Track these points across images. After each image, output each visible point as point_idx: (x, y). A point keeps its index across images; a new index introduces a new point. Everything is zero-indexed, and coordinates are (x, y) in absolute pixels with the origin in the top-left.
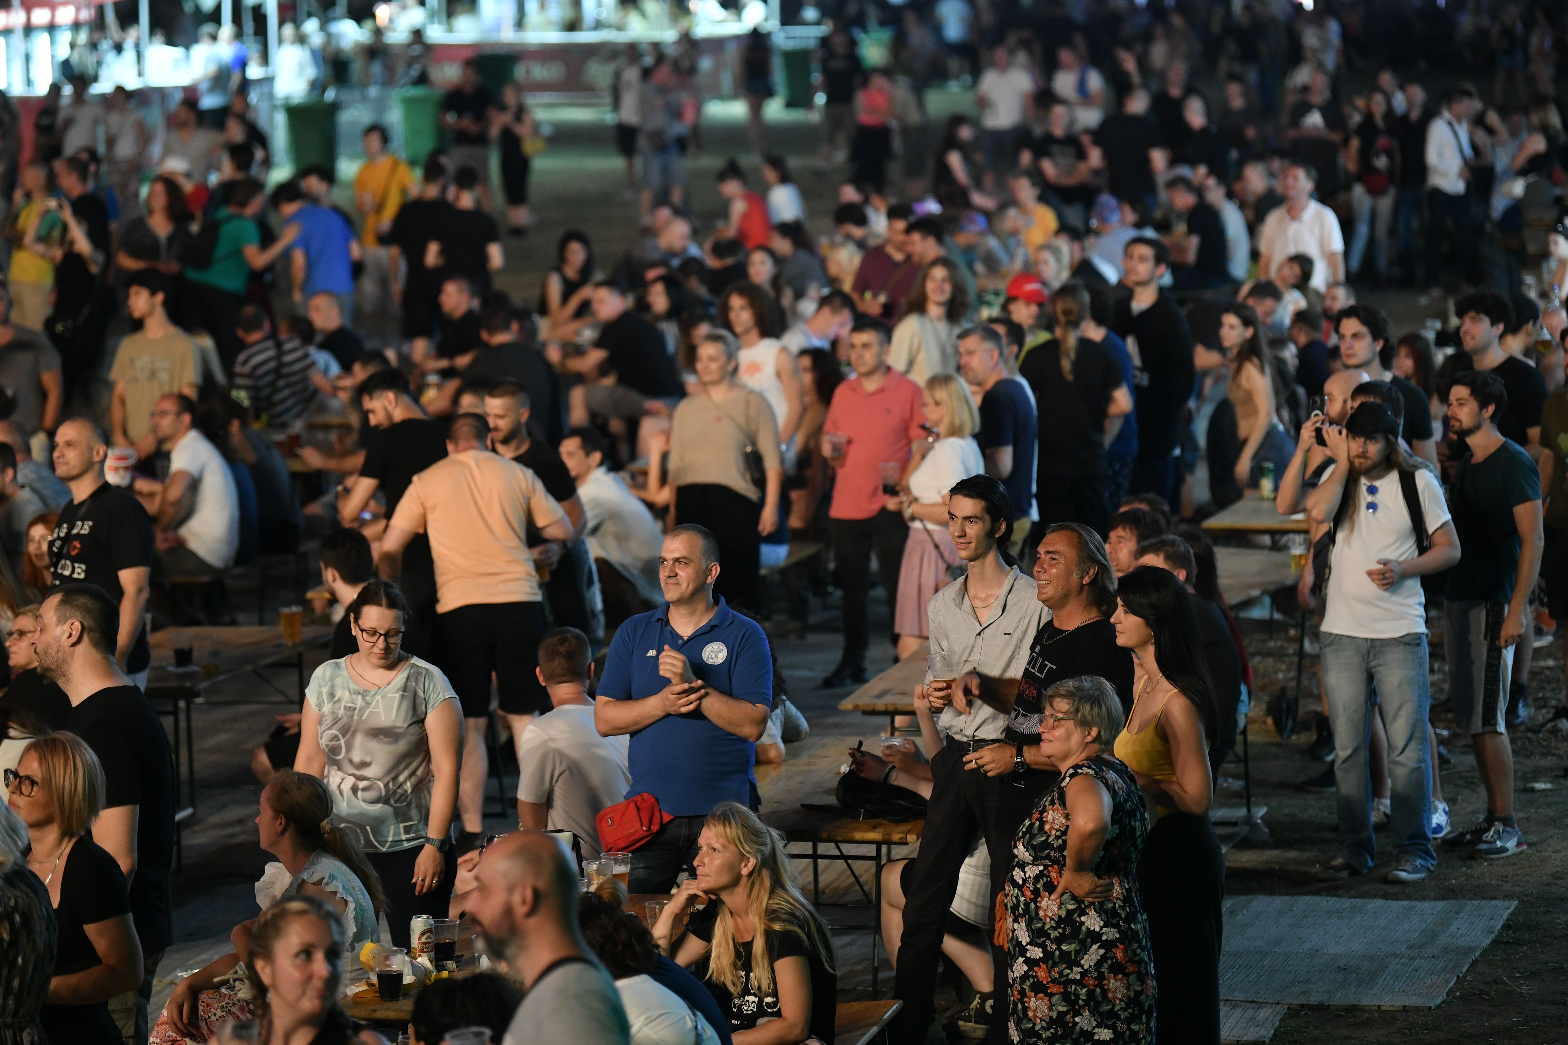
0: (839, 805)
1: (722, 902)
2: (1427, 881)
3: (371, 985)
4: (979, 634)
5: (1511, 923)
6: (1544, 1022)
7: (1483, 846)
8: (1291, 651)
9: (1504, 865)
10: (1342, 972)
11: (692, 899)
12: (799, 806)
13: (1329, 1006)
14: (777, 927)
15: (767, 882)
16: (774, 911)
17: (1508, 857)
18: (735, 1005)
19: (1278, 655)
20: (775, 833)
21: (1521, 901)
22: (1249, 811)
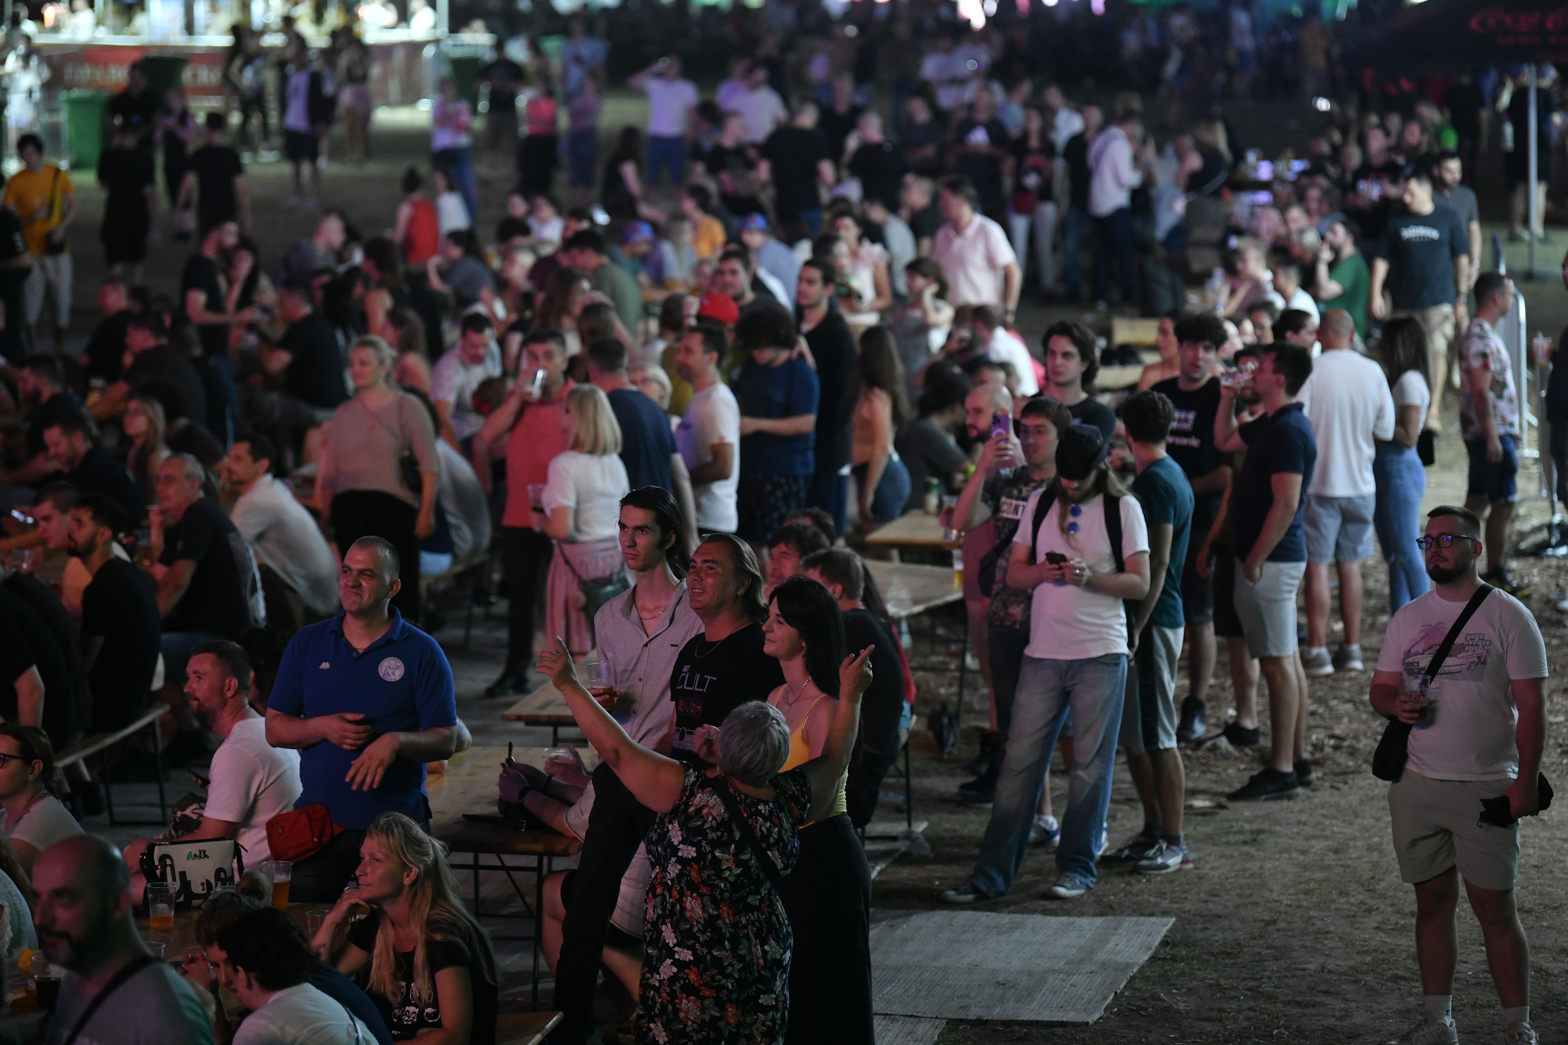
0: (500, 815)
1: (384, 913)
2: (1085, 897)
3: (28, 991)
4: (646, 645)
5: (1169, 939)
6: (1201, 1038)
7: (1144, 863)
8: (953, 666)
9: (1162, 882)
10: (1001, 987)
11: (354, 908)
12: (461, 815)
13: (987, 1020)
14: (438, 937)
15: (429, 893)
16: (436, 922)
17: (1167, 874)
18: (395, 1015)
19: (938, 670)
20: (437, 844)
21: (1179, 917)
22: (910, 825)
